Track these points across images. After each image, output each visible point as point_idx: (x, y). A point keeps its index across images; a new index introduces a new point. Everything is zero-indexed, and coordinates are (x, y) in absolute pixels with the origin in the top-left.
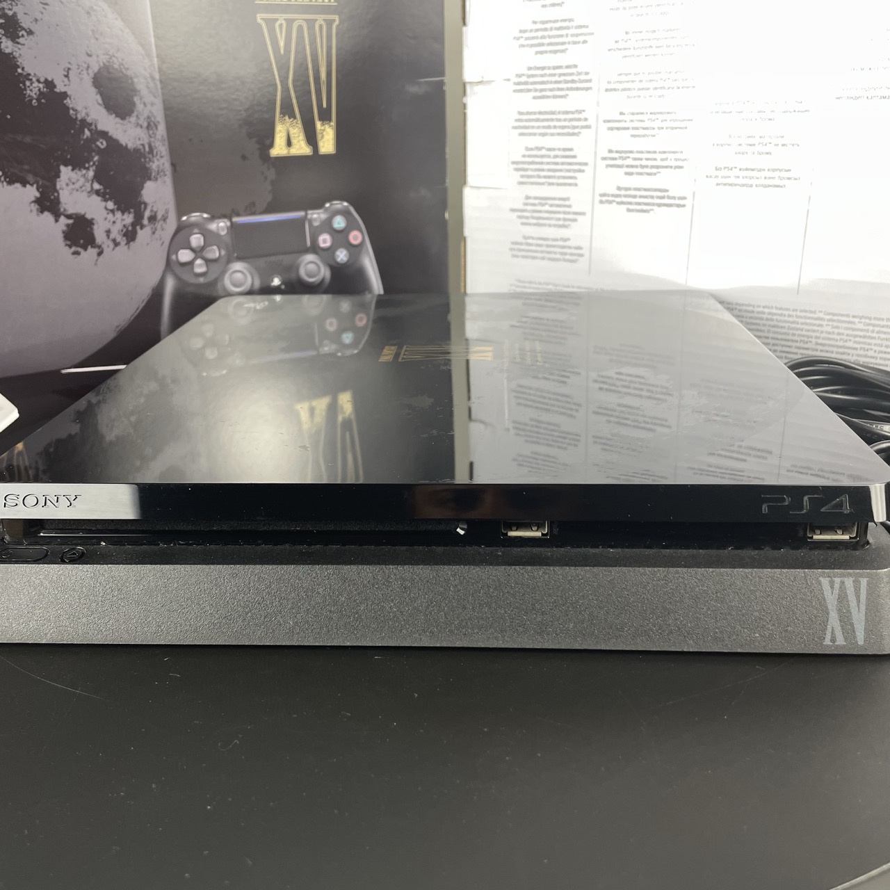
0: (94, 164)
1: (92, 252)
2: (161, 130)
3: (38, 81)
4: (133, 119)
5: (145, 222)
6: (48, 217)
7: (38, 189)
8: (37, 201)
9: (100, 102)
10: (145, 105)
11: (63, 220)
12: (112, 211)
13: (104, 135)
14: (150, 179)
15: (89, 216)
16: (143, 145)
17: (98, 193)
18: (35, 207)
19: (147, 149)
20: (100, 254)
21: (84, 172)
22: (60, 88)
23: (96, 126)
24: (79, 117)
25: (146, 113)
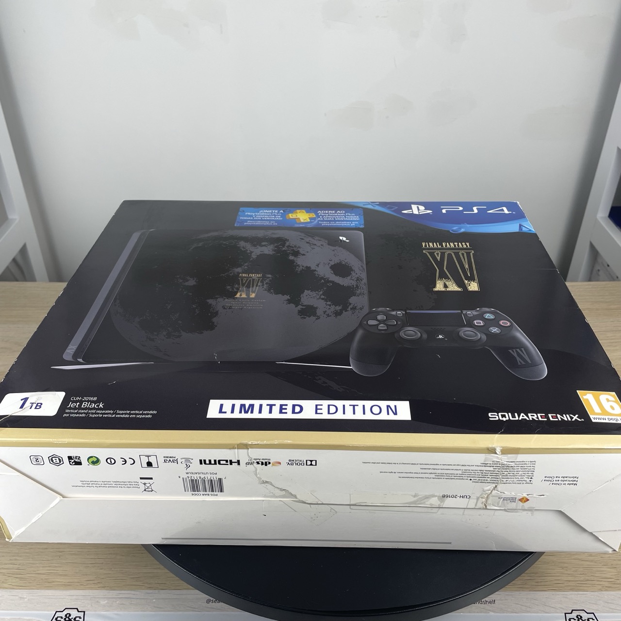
0: (323, 290)
1: (313, 318)
2: (365, 281)
3: (303, 267)
4: (349, 278)
5: (349, 309)
6: (293, 306)
7: (290, 297)
8: (288, 300)
9: (333, 272)
10: (356, 274)
11: (300, 307)
12: (330, 305)
13: (333, 282)
14: (355, 296)
15: (315, 306)
16: (353, 286)
17: (323, 299)
18: (286, 302)
19: (355, 286)
20: (317, 319)
21: (317, 292)
22: (313, 268)
23: (328, 279)
24: (320, 276)
25: (357, 276)
